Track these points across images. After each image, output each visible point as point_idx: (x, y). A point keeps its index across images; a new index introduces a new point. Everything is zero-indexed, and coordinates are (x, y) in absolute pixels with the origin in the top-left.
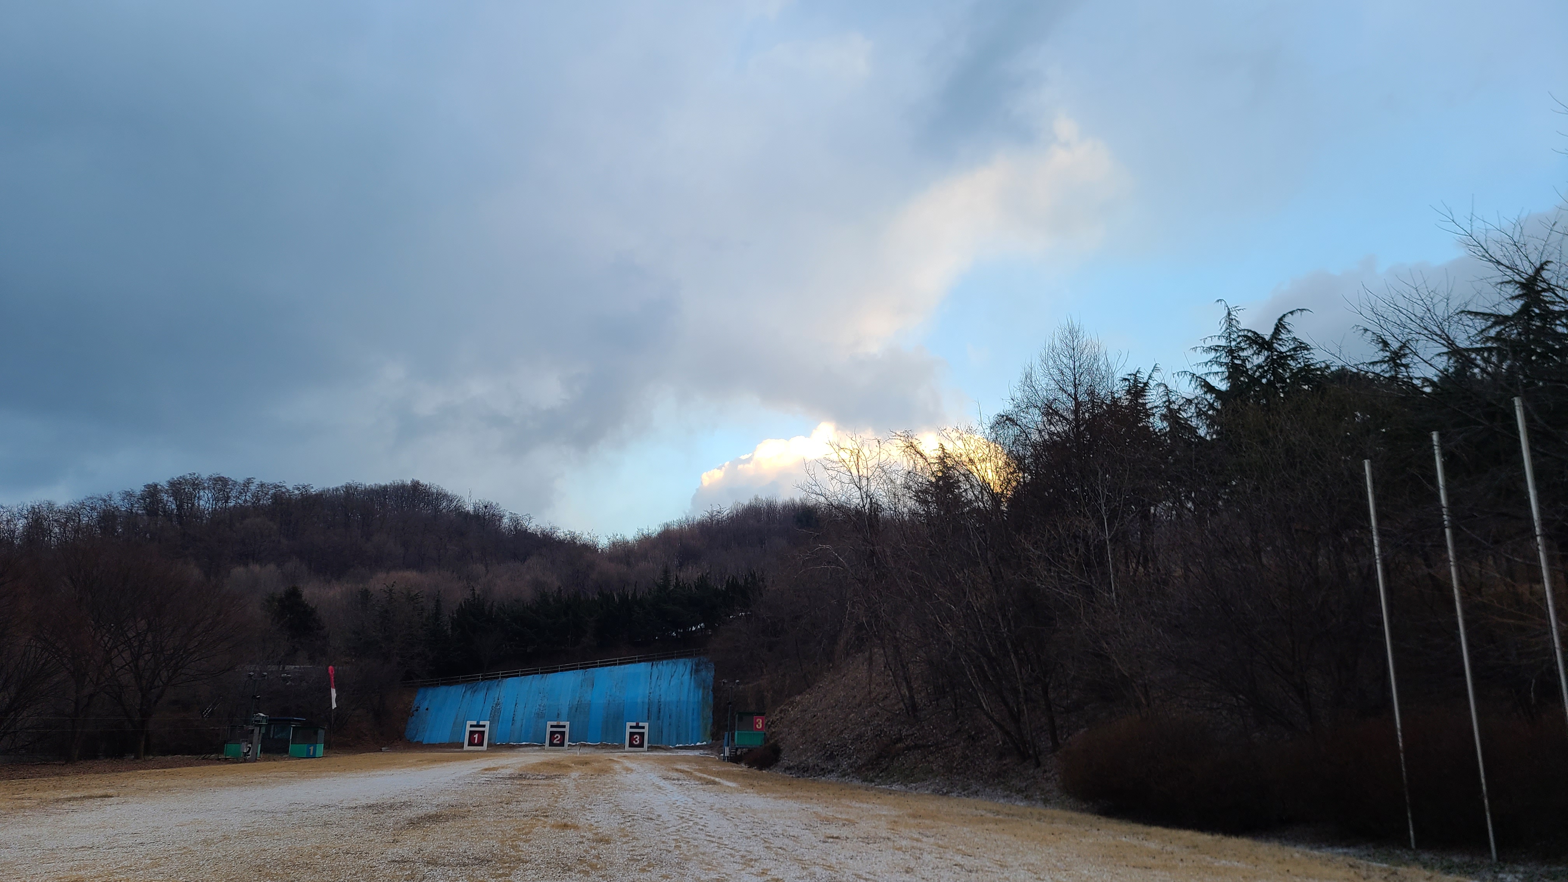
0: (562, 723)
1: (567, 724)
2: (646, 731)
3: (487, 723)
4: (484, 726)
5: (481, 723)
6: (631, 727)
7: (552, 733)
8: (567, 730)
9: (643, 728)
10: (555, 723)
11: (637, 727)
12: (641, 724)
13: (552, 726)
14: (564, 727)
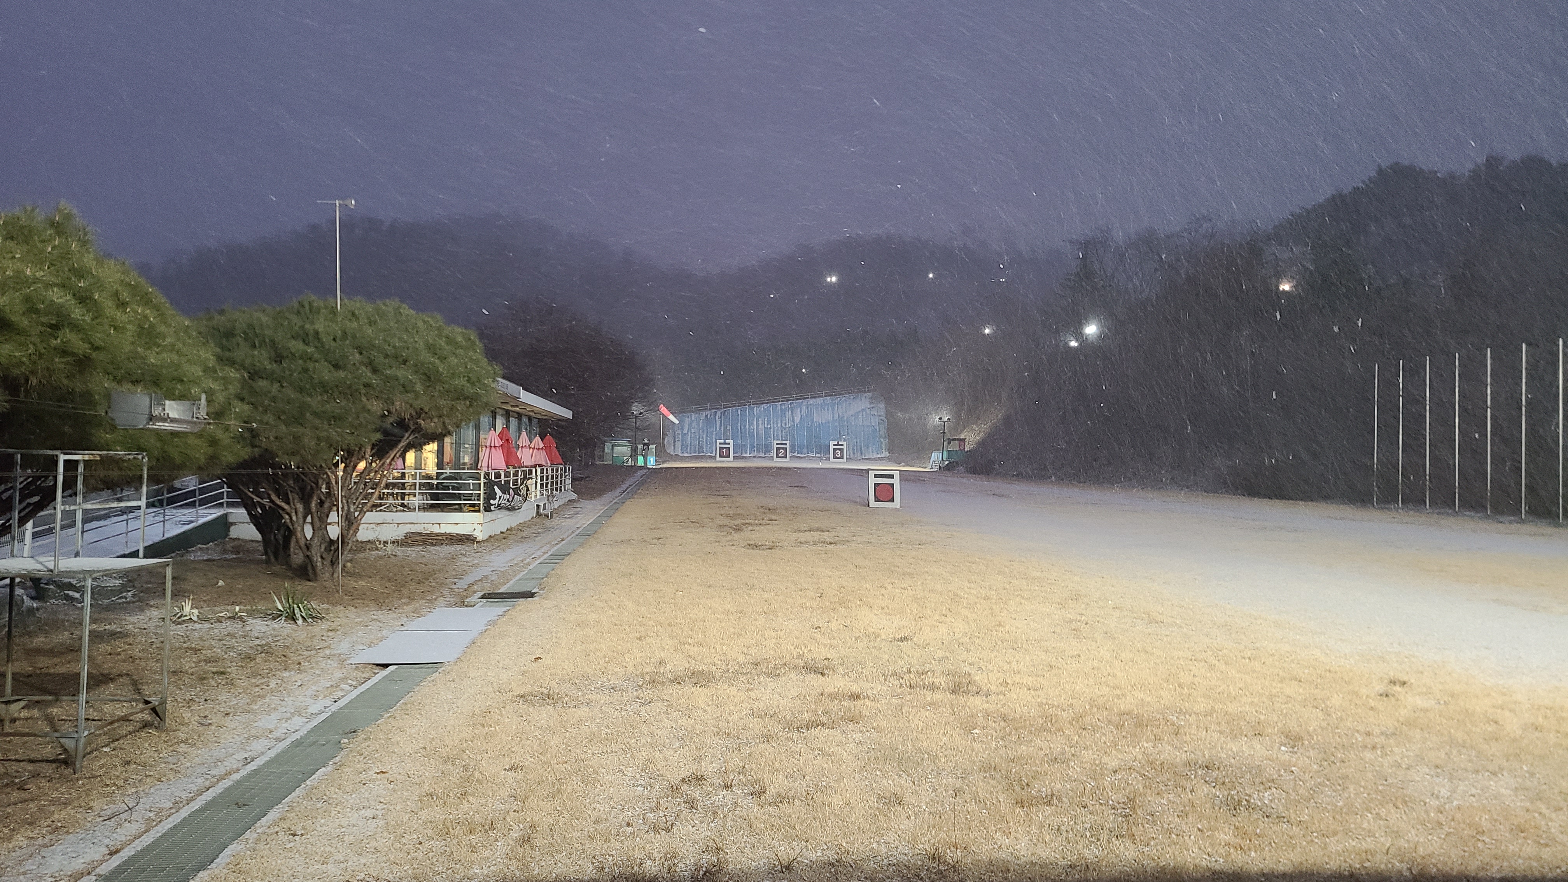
0: (784, 442)
1: (788, 442)
2: (844, 447)
3: (731, 442)
4: (729, 444)
5: (727, 441)
6: (834, 445)
7: (778, 449)
8: (788, 446)
9: (842, 445)
10: (779, 442)
11: (838, 445)
12: (840, 443)
13: (777, 444)
14: (786, 444)
